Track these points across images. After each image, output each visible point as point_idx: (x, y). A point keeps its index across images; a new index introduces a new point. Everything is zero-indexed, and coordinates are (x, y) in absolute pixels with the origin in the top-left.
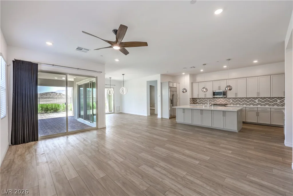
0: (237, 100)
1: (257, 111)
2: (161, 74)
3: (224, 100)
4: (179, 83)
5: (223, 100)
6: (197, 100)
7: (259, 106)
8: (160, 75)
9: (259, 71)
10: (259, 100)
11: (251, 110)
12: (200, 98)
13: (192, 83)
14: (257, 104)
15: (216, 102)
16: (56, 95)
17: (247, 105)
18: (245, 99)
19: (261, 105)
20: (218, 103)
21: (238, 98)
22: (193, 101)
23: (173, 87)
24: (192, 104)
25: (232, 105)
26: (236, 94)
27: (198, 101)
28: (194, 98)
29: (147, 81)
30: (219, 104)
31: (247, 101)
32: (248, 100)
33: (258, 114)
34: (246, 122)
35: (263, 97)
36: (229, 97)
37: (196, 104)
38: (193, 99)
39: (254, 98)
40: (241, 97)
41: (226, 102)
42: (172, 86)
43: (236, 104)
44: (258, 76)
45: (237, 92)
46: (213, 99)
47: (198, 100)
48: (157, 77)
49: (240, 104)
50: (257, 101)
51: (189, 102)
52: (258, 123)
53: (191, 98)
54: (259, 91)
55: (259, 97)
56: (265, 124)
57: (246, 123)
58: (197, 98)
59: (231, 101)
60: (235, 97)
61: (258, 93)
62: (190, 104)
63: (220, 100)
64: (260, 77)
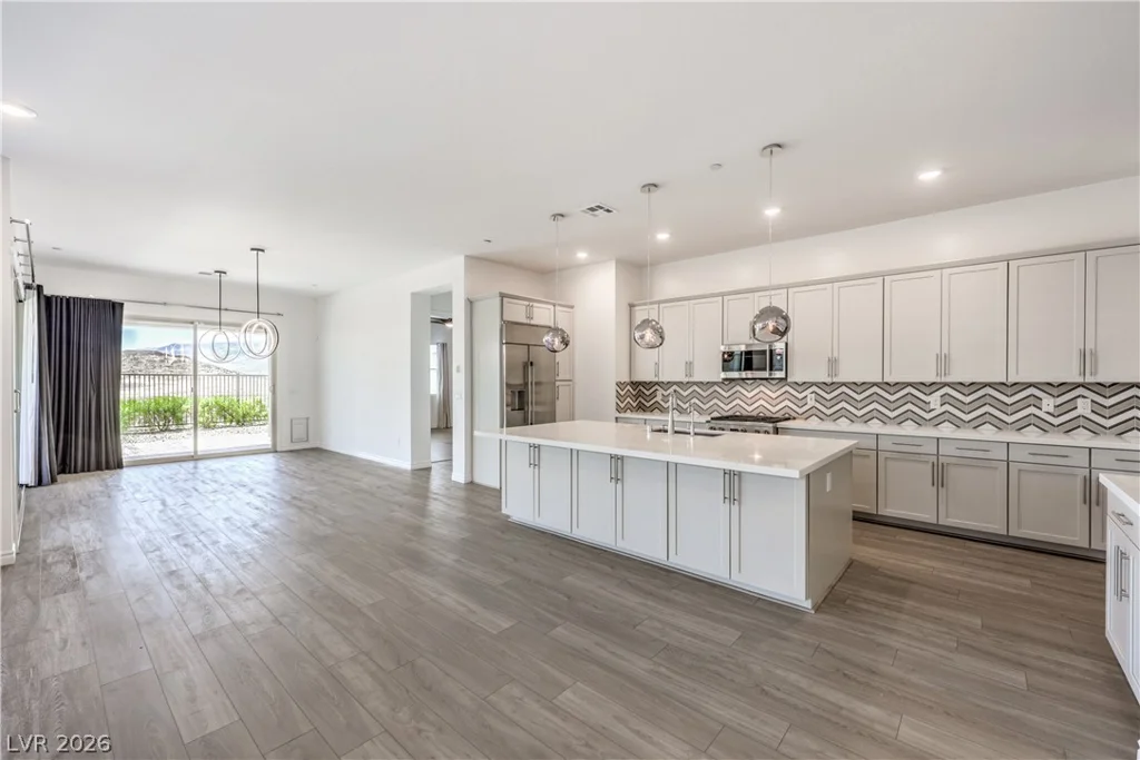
0: (838, 393)
1: (934, 459)
2: (467, 257)
3: (779, 393)
4: (572, 307)
5: (774, 396)
6: (654, 395)
7: (946, 430)
8: (461, 259)
9: (949, 242)
10: (947, 399)
11: (908, 453)
12: (670, 384)
13: (631, 306)
14: (937, 421)
15: (738, 401)
16: (162, 361)
17: (884, 420)
18: (875, 389)
19: (958, 424)
20: (750, 409)
21: (844, 384)
22: (639, 395)
23: (533, 322)
24: (628, 415)
25: (814, 423)
26: (833, 363)
27: (659, 398)
28: (640, 383)
29: (413, 294)
30: (754, 414)
31: (886, 403)
32: (892, 398)
33: (939, 476)
34: (877, 515)
35: (967, 379)
36: (800, 380)
37: (651, 409)
38: (635, 384)
39: (922, 388)
40: (859, 380)
41: (787, 403)
42: (525, 321)
43: (835, 417)
44: (941, 267)
45: (836, 355)
46: (726, 388)
47: (660, 392)
48: (447, 273)
49: (854, 418)
50: (934, 400)
51: (613, 400)
52: (937, 525)
53: (626, 379)
54: (945, 351)
55: (944, 380)
56: (979, 532)
57: (877, 519)
58: (657, 383)
59: (811, 402)
60: (829, 380)
61: (943, 361)
62: (619, 409)
63: (761, 395)
64: (949, 271)
